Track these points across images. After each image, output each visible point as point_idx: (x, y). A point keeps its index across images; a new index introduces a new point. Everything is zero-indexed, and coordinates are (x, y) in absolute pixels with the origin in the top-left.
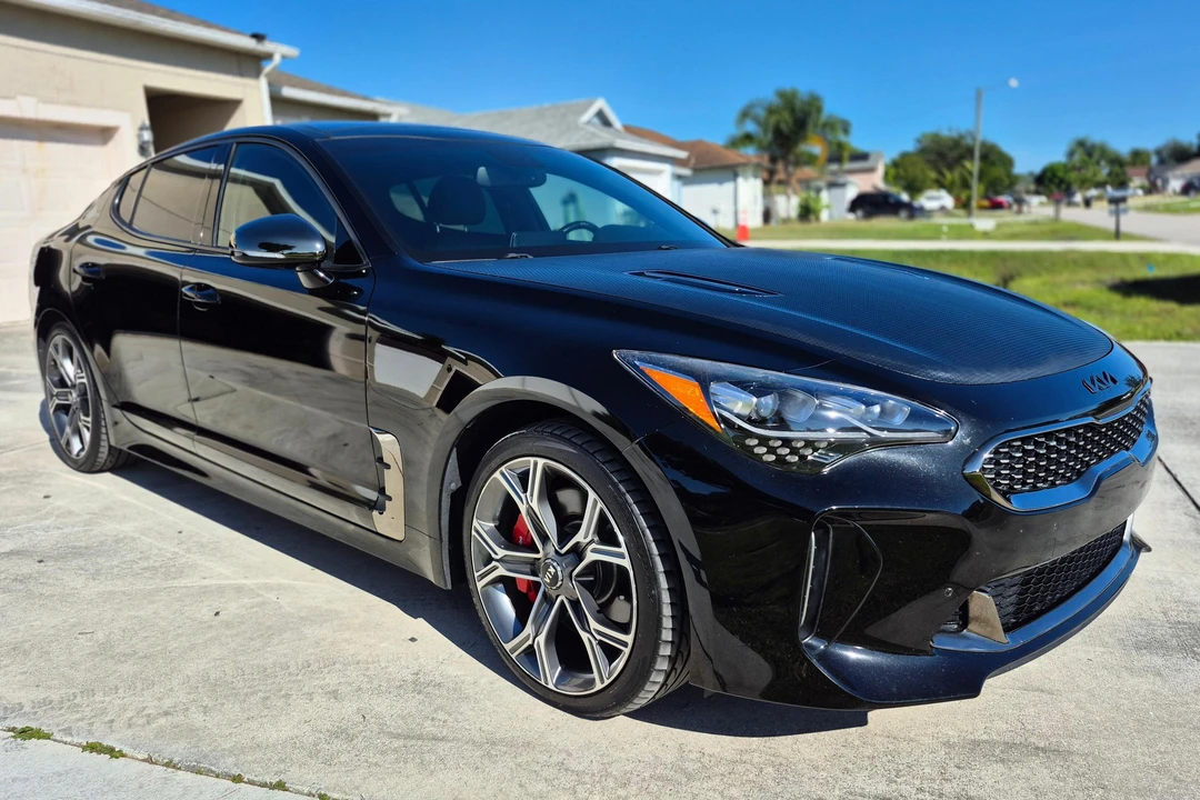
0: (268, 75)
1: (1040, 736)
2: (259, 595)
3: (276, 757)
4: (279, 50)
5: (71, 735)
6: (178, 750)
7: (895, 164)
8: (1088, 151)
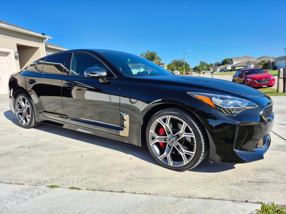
0: (44, 43)
1: (267, 167)
2: (89, 152)
3: (118, 186)
4: (48, 37)
5: (64, 186)
6: (94, 186)
7: (168, 66)
8: (203, 64)
